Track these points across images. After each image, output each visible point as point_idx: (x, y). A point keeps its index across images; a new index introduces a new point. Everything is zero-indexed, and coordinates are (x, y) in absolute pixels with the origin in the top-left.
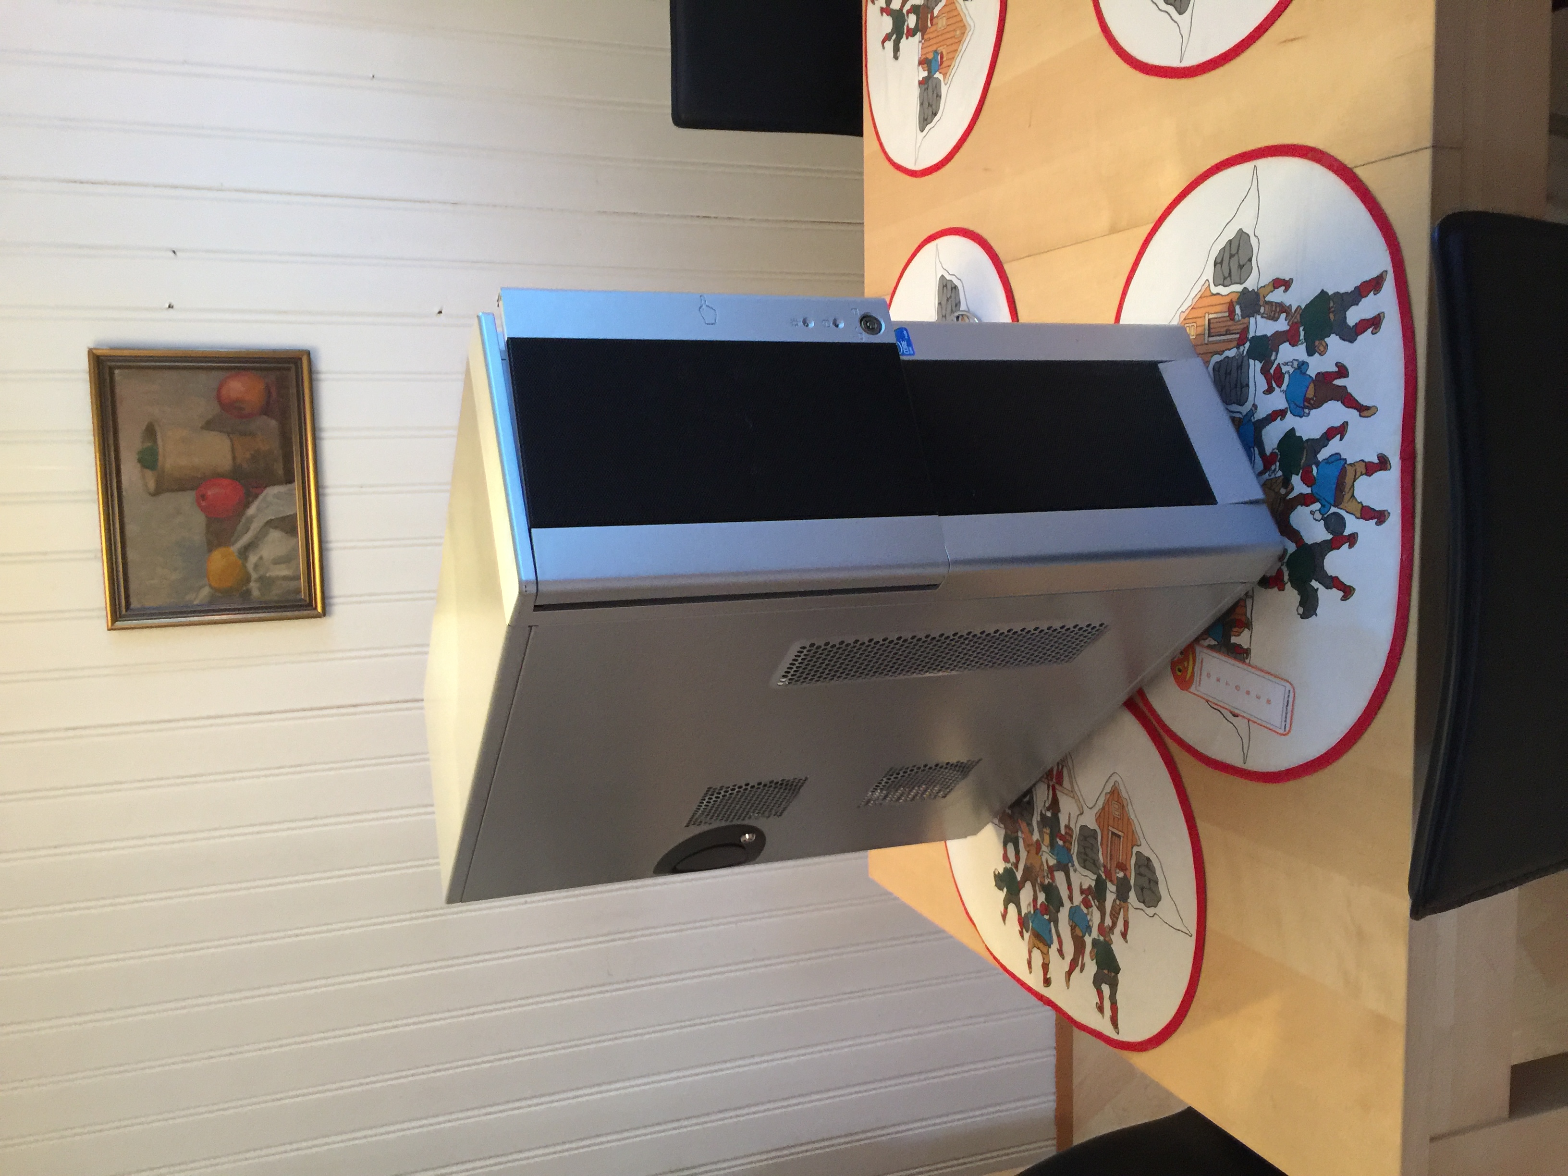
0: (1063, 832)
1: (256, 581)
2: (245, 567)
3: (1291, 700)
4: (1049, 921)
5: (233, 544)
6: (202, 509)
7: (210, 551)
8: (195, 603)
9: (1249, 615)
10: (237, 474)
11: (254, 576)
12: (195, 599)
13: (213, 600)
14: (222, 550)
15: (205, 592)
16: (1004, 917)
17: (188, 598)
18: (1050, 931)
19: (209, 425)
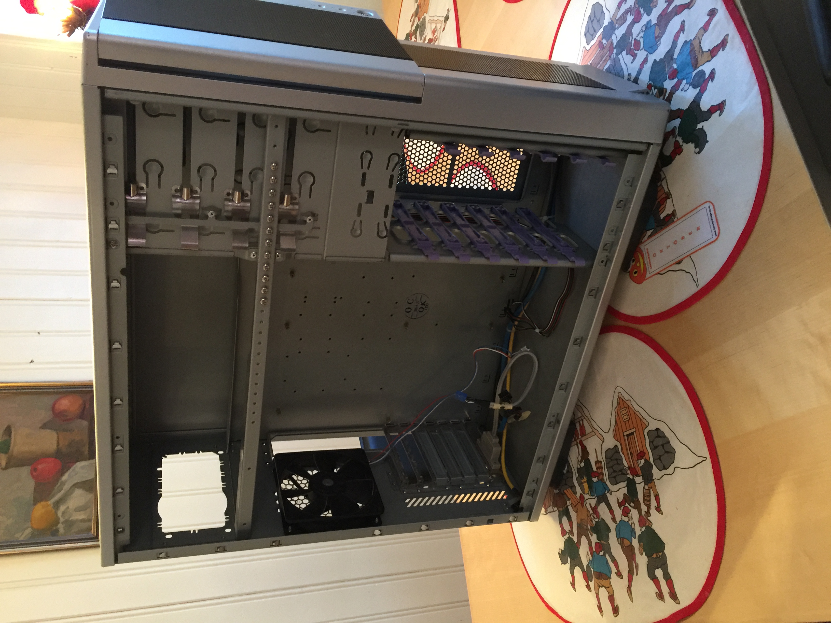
0: (595, 469)
1: (63, 523)
2: (57, 514)
3: (713, 212)
4: (604, 555)
5: (50, 500)
6: (34, 477)
7: (35, 504)
8: (20, 539)
9: (666, 190)
10: (58, 454)
11: (62, 520)
12: (21, 536)
13: (33, 535)
14: (43, 503)
15: (29, 531)
16: (573, 585)
17: (16, 536)
18: (607, 563)
19: (45, 426)
